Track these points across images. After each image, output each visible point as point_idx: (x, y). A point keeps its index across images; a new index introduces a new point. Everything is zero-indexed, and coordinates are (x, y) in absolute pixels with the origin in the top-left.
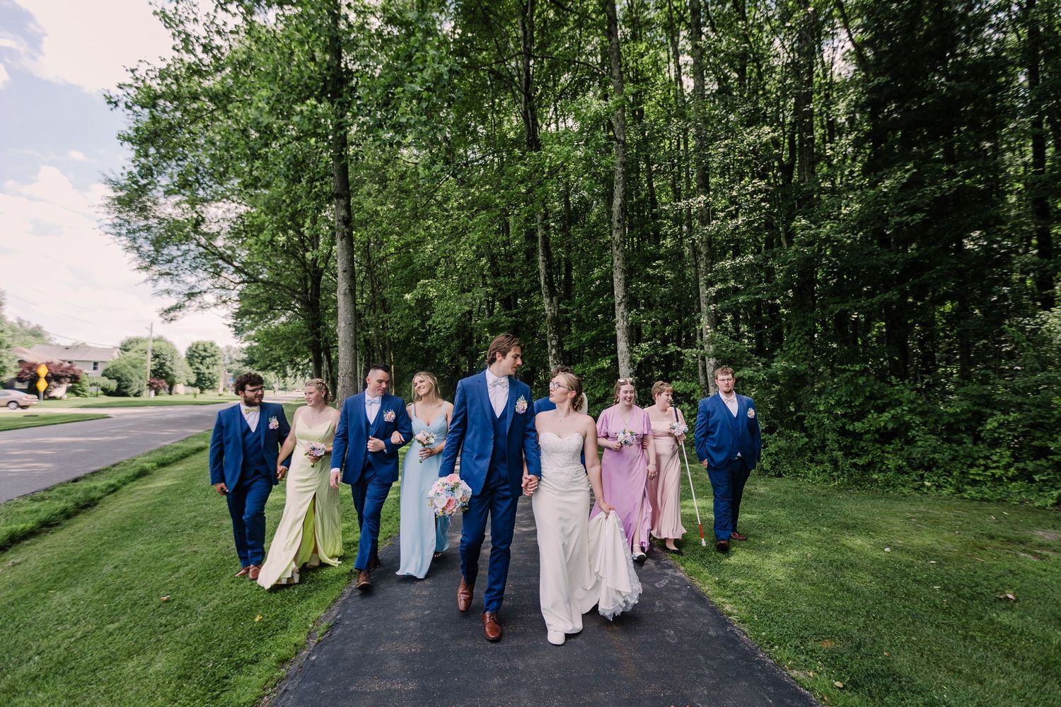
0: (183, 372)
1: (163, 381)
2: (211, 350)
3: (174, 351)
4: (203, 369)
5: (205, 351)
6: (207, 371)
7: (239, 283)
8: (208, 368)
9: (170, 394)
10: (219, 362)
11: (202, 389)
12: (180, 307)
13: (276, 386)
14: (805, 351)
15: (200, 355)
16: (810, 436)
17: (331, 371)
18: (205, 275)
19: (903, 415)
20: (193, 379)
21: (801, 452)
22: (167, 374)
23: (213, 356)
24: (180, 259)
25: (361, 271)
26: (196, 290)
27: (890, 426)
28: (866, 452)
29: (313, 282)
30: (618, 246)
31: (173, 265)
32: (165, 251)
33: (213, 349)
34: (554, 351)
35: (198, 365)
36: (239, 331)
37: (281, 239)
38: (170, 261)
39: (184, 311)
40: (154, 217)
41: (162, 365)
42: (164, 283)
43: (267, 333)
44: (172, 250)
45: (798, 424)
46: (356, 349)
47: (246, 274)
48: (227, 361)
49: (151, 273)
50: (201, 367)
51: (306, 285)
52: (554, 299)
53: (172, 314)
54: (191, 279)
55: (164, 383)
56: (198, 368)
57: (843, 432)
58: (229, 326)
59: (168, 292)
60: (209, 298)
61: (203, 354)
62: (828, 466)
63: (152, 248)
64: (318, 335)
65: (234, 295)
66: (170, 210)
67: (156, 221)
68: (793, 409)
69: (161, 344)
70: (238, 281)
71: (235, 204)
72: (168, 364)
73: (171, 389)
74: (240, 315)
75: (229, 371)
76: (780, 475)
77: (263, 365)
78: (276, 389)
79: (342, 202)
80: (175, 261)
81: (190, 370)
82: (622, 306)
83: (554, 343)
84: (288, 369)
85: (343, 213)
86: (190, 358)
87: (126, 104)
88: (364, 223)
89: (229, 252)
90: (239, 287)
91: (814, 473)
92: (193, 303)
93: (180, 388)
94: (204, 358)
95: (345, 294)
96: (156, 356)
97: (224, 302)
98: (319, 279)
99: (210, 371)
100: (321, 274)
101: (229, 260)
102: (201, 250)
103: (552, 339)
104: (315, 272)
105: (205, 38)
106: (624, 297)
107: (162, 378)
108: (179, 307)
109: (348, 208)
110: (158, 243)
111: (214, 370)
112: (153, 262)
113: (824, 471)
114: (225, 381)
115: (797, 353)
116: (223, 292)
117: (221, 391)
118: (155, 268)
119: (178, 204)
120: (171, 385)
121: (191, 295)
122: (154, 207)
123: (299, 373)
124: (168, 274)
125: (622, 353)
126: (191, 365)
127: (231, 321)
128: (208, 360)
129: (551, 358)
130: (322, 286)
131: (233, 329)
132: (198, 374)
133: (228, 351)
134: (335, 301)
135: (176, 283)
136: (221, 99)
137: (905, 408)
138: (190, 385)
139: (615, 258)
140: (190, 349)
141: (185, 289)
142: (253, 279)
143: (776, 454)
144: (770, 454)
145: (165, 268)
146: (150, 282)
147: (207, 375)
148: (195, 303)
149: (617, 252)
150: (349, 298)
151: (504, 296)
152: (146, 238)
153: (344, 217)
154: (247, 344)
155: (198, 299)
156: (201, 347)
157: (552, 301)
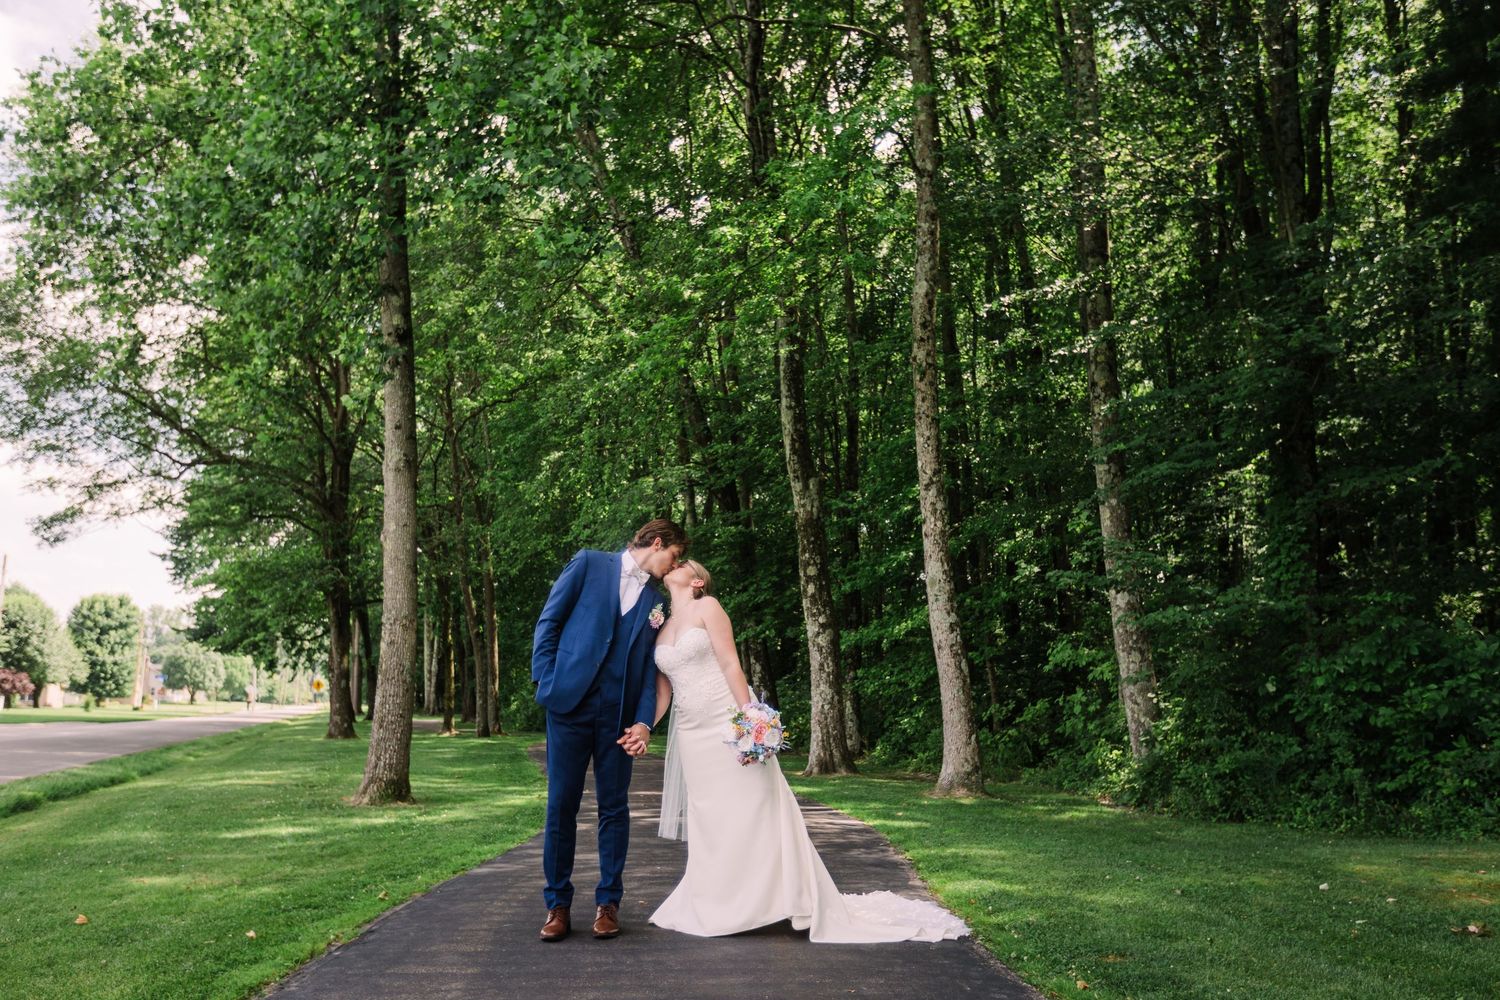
0: (64, 659)
1: (23, 675)
2: (120, 615)
3: (47, 615)
4: (102, 654)
5: (108, 615)
6: (109, 659)
7: (189, 466)
8: (112, 652)
9: (36, 705)
10: (136, 639)
11: (100, 698)
12: (73, 514)
13: (253, 691)
14: (1300, 574)
15: (96, 624)
16: (1305, 742)
17: (368, 653)
18: (123, 450)
19: (1469, 690)
20: (82, 676)
21: (1285, 774)
22: (32, 662)
23: (123, 626)
24: (77, 418)
25: (433, 440)
26: (105, 479)
27: (1443, 711)
28: (1405, 766)
29: (336, 462)
30: (923, 374)
31: (64, 429)
32: (50, 403)
33: (124, 611)
34: (811, 589)
35: (93, 646)
36: (182, 567)
37: (277, 374)
38: (59, 422)
39: (79, 522)
40: (32, 336)
41: (23, 642)
42: (46, 467)
43: (243, 565)
44: (62, 401)
45: (1283, 720)
46: (416, 573)
47: (204, 445)
48: (150, 641)
49: (21, 445)
50: (98, 649)
51: (322, 467)
52: (812, 483)
53: (57, 529)
54: (94, 458)
55: (24, 681)
56: (91, 653)
57: (1362, 730)
58: (163, 557)
59: (51, 484)
60: (131, 494)
61: (103, 621)
62: (1332, 799)
63: (26, 397)
64: (343, 566)
65: (178, 492)
66: (62, 322)
67: (36, 342)
68: (1271, 688)
69: (23, 599)
70: (188, 460)
71: (190, 308)
72: (34, 640)
73: (35, 697)
74: (184, 533)
75: (155, 660)
76: (1239, 818)
77: (229, 639)
78: (252, 697)
79: (396, 301)
80: (68, 422)
81: (77, 655)
82: (933, 491)
83: (812, 571)
84: (280, 652)
85: (397, 320)
86: (77, 630)
87: (17, 135)
88: (441, 341)
89: (172, 402)
90: (189, 475)
91: (1305, 813)
92: (99, 506)
93: (55, 696)
94: (104, 631)
95: (397, 470)
96: (12, 625)
97: (160, 503)
98: (349, 454)
99: (117, 657)
100: (353, 445)
101: (171, 418)
102: (120, 399)
103: (807, 564)
104: (341, 440)
105: (158, 12)
106: (936, 472)
107: (20, 669)
108: (70, 515)
109: (405, 310)
110: (38, 386)
111: (125, 656)
112: (27, 424)
113: (1325, 807)
114: (146, 680)
115: (1285, 577)
116: (157, 483)
117: (137, 702)
118: (32, 435)
119: (80, 310)
120: (39, 686)
121: (95, 490)
122: (35, 316)
123: (303, 659)
124: (53, 448)
125: (933, 583)
126: (79, 645)
127: (167, 546)
128: (113, 636)
129: (806, 603)
130: (353, 471)
131: (171, 564)
132: (93, 664)
133: (154, 617)
134: (380, 498)
135: (66, 465)
136: (185, 122)
137: (1475, 676)
138: (76, 687)
139: (919, 397)
140: (77, 612)
141: (84, 476)
142: (217, 458)
143: (1233, 775)
144: (1220, 777)
145: (48, 436)
146: (20, 462)
147: (109, 668)
148: (103, 505)
149: (922, 386)
150: (403, 478)
151: (722, 483)
152: (16, 376)
153: (397, 328)
154: (197, 596)
155: (110, 497)
156: (100, 608)
157: (806, 487)
